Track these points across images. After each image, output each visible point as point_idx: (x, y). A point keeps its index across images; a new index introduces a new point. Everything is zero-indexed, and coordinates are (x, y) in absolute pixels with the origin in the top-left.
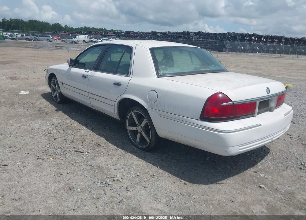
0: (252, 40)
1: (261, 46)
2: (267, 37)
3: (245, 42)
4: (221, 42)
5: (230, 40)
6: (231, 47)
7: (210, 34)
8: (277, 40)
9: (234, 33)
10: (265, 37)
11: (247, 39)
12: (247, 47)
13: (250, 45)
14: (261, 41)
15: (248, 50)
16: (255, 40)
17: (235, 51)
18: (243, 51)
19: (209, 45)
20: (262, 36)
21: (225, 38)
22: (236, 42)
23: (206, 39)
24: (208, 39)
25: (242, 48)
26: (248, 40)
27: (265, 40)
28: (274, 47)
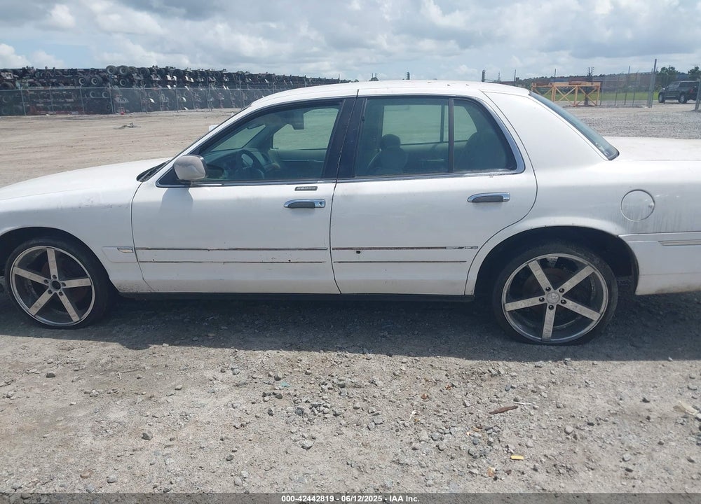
0: (167, 82)
1: (188, 93)
2: (195, 74)
3: (153, 87)
4: (101, 91)
5: (118, 84)
6: (126, 101)
7: (60, 72)
8: (215, 80)
9: (124, 68)
10: (190, 74)
11: (156, 81)
12: (162, 98)
13: (167, 93)
14: (185, 82)
15: (165, 104)
16: (173, 83)
17: (139, 110)
18: (155, 108)
19: (67, 100)
20: (185, 72)
21: (105, 80)
22: (134, 87)
23: (53, 84)
24: (58, 85)
25: (152, 101)
26: (159, 82)
27: (192, 80)
28: (213, 94)
